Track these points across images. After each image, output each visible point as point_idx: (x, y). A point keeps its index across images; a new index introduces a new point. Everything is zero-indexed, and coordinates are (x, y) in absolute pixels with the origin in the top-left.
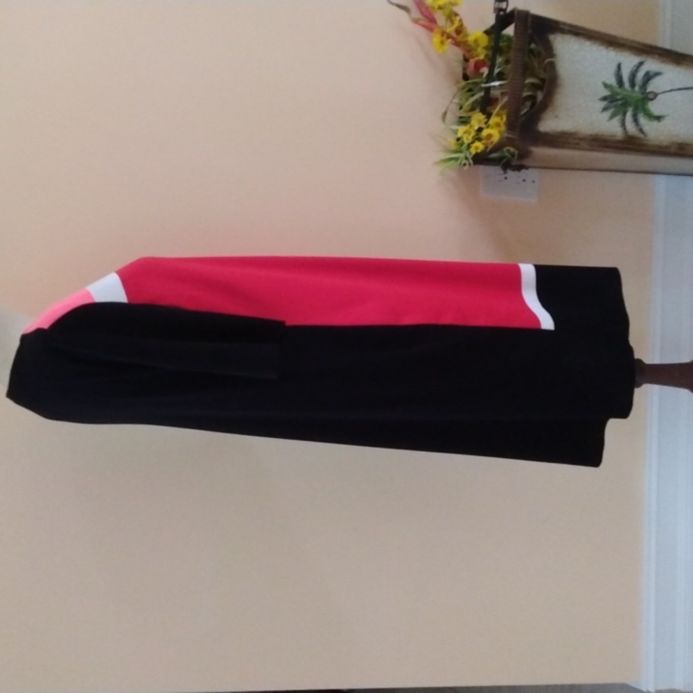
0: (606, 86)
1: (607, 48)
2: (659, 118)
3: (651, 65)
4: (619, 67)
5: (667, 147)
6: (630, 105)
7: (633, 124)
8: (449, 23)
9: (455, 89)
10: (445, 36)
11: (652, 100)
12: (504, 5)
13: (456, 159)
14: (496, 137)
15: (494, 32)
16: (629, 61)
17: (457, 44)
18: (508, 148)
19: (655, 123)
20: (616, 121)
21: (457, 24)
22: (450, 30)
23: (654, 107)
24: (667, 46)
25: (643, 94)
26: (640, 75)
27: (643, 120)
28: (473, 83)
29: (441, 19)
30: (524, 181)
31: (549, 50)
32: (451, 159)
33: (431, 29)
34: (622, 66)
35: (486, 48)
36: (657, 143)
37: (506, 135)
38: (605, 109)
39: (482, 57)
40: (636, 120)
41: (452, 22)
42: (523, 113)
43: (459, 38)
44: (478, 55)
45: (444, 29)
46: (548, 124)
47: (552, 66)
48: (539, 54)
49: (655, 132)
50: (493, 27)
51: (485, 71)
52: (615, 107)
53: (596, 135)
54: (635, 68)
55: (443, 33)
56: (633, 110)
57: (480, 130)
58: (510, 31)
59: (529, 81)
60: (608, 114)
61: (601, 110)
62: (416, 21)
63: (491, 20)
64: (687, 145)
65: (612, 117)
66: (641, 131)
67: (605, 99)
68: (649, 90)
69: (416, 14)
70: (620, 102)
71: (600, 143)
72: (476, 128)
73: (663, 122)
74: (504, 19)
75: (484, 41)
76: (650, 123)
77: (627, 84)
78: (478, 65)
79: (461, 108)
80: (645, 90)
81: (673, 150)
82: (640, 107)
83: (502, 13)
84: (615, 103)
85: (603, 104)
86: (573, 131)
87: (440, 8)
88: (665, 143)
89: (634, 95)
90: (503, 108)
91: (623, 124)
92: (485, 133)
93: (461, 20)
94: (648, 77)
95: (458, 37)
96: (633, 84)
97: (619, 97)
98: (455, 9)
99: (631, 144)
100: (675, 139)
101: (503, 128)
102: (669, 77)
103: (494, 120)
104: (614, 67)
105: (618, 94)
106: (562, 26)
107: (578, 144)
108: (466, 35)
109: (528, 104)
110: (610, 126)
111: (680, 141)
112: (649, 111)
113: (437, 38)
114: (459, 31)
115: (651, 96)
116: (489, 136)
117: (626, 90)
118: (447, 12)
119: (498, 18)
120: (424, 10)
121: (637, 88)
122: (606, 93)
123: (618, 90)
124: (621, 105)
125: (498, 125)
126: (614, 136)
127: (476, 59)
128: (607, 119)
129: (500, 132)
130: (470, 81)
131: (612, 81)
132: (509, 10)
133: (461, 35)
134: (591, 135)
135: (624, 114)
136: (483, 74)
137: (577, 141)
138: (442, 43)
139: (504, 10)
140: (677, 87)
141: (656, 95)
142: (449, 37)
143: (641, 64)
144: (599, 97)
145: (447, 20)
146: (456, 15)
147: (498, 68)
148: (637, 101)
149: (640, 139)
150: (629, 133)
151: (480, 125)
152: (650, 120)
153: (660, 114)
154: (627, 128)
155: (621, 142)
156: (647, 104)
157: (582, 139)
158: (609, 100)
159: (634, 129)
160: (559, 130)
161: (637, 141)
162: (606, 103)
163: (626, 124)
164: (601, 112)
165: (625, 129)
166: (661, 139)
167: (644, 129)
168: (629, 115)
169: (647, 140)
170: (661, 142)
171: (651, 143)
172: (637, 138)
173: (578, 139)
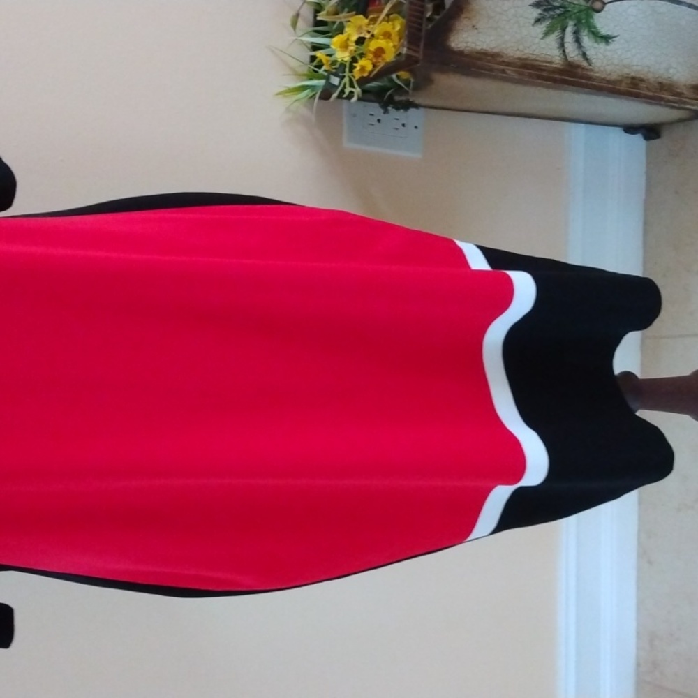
2: (607, 39)
6: (570, 17)
7: (576, 45)
11: (598, 11)
14: (390, 57)
19: (602, 46)
20: (553, 39)
23: (601, 22)
25: (587, 2)
27: (587, 41)
30: (403, 125)
32: (304, 88)
37: (404, 51)
38: (538, 21)
40: (578, 41)
42: (427, 16)
46: (464, 39)
49: (601, 59)
52: (552, 17)
53: (526, 59)
56: (575, 25)
57: (360, 41)
60: (542, 28)
61: (532, 21)
64: (642, 80)
65: (546, 34)
66: (584, 55)
67: (537, 4)
70: (558, 12)
72: (355, 38)
73: (613, 45)
76: (596, 45)
79: (318, 10)
81: (623, 87)
82: (583, 21)
84: (552, 13)
85: (536, 12)
86: (496, 50)
88: (614, 77)
91: (562, 45)
92: (373, 45)
99: (572, 76)
100: (626, 71)
107: (503, 71)
110: (546, 48)
111: (633, 74)
112: (595, 27)
115: (598, 5)
116: (379, 52)
124: (559, 15)
125: (387, 35)
126: (551, 62)
128: (541, 36)
129: (395, 46)
134: (519, 59)
135: (564, 30)
137: (502, 67)
141: (604, 4)
148: (580, 11)
149: (583, 68)
150: (570, 59)
151: (362, 35)
152: (596, 41)
153: (609, 33)
154: (567, 51)
155: (560, 71)
156: (592, 17)
157: (509, 64)
158: (545, 7)
159: (577, 52)
160: (478, 48)
161: (579, 71)
162: (539, 11)
163: (566, 45)
164: (533, 25)
165: (564, 51)
166: (609, 68)
167: (588, 53)
168: (569, 30)
169: (592, 70)
170: (610, 74)
171: (597, 75)
172: (579, 66)
173: (503, 63)
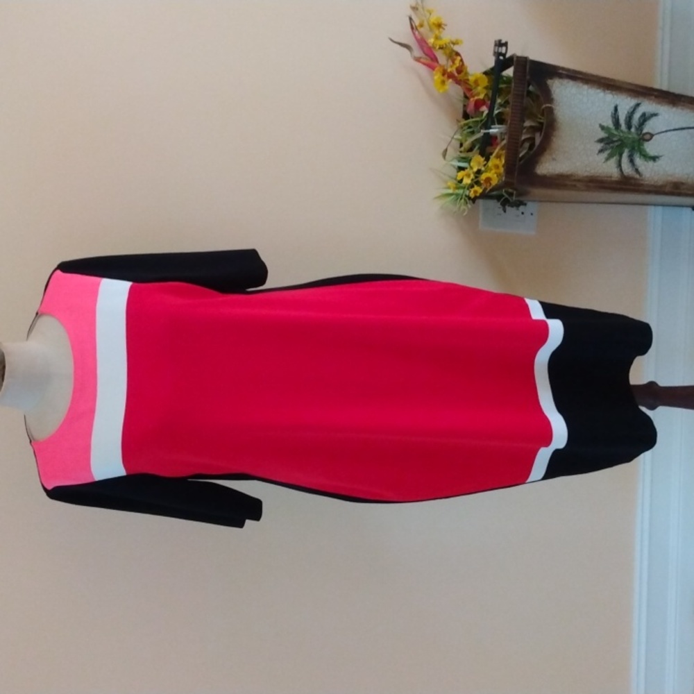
0: (602, 128)
1: (604, 90)
2: (654, 159)
3: (647, 106)
4: (616, 109)
5: (661, 186)
6: (626, 147)
7: (630, 165)
8: (450, 63)
9: (456, 128)
10: (446, 76)
11: (648, 140)
12: (503, 50)
13: (457, 195)
14: (495, 182)
15: (494, 74)
16: (625, 103)
17: (458, 82)
18: (506, 189)
19: (651, 163)
20: (613, 161)
21: (457, 63)
22: (452, 69)
23: (650, 148)
24: (665, 88)
25: (638, 135)
26: (637, 116)
27: (639, 161)
28: (473, 122)
29: (442, 58)
30: (523, 213)
31: (547, 95)
32: (451, 194)
33: (432, 68)
34: (619, 108)
35: (486, 88)
36: (653, 183)
38: (601, 151)
39: (481, 97)
40: (632, 161)
41: (453, 62)
42: (521, 155)
43: (460, 77)
44: (478, 94)
45: (446, 68)
46: (547, 167)
47: (550, 111)
48: (538, 97)
49: (650, 172)
50: (492, 69)
51: (485, 110)
52: (612, 148)
53: (592, 176)
54: (632, 110)
55: (444, 73)
56: (629, 151)
57: (479, 172)
58: (509, 72)
59: (528, 124)
60: (605, 154)
61: (597, 152)
62: (418, 60)
63: (490, 62)
64: (683, 184)
65: (607, 159)
66: (637, 171)
67: (601, 141)
68: (645, 131)
69: (418, 52)
70: (616, 144)
71: (597, 184)
72: (476, 170)
73: (659, 162)
74: (503, 62)
75: (485, 81)
76: (646, 163)
77: (623, 127)
78: (478, 104)
79: (461, 145)
80: (642, 130)
81: (668, 189)
82: (636, 148)
83: (501, 58)
84: (611, 145)
85: (600, 146)
86: (569, 173)
87: (441, 48)
88: (660, 183)
89: (630, 136)
90: (502, 149)
91: (619, 165)
92: (483, 177)
93: (462, 60)
94: (645, 118)
95: (458, 76)
96: (629, 127)
97: (615, 139)
98: (456, 48)
99: (628, 185)
100: (670, 179)
101: (502, 170)
102: (666, 117)
103: (493, 161)
104: (612, 109)
105: (614, 135)
106: (560, 71)
107: (574, 185)
108: (467, 74)
109: (527, 145)
110: (607, 168)
111: (675, 180)
112: (645, 151)
113: (438, 76)
114: (460, 70)
115: (647, 137)
116: (488, 180)
117: (622, 131)
118: (448, 52)
119: (497, 61)
120: (425, 49)
121: (633, 130)
122: (603, 135)
123: (615, 132)
124: (617, 146)
125: (496, 167)
126: (611, 177)
127: (476, 98)
128: (603, 160)
129: (499, 175)
130: (471, 120)
131: (609, 123)
132: (508, 56)
133: (463, 74)
134: (587, 177)
135: (621, 155)
136: (483, 112)
137: (574, 183)
138: (443, 82)
139: (504, 55)
140: (672, 128)
141: (652, 136)
142: (451, 76)
143: (638, 105)
144: (596, 139)
145: (447, 60)
146: (458, 54)
147: (498, 109)
148: (633, 142)
149: (636, 179)
150: (625, 174)
151: (480, 168)
152: (646, 160)
153: (656, 154)
154: (623, 169)
155: (617, 182)
156: (643, 145)
157: (579, 181)
158: (606, 142)
159: (630, 169)
160: (557, 172)
161: (633, 181)
162: (602, 145)
163: (623, 165)
164: (598, 154)
165: (621, 170)
166: (656, 178)
167: (640, 169)
168: (625, 155)
169: (642, 180)
170: (657, 182)
171: (646, 183)
172: (632, 178)
173: (575, 180)
